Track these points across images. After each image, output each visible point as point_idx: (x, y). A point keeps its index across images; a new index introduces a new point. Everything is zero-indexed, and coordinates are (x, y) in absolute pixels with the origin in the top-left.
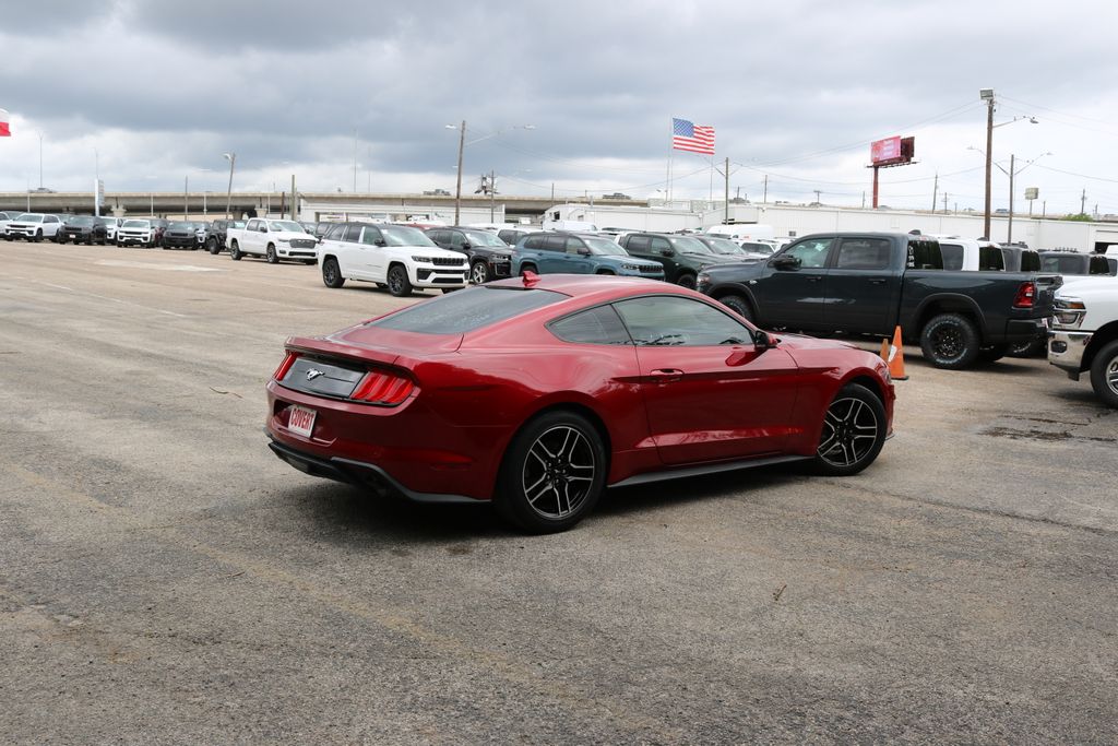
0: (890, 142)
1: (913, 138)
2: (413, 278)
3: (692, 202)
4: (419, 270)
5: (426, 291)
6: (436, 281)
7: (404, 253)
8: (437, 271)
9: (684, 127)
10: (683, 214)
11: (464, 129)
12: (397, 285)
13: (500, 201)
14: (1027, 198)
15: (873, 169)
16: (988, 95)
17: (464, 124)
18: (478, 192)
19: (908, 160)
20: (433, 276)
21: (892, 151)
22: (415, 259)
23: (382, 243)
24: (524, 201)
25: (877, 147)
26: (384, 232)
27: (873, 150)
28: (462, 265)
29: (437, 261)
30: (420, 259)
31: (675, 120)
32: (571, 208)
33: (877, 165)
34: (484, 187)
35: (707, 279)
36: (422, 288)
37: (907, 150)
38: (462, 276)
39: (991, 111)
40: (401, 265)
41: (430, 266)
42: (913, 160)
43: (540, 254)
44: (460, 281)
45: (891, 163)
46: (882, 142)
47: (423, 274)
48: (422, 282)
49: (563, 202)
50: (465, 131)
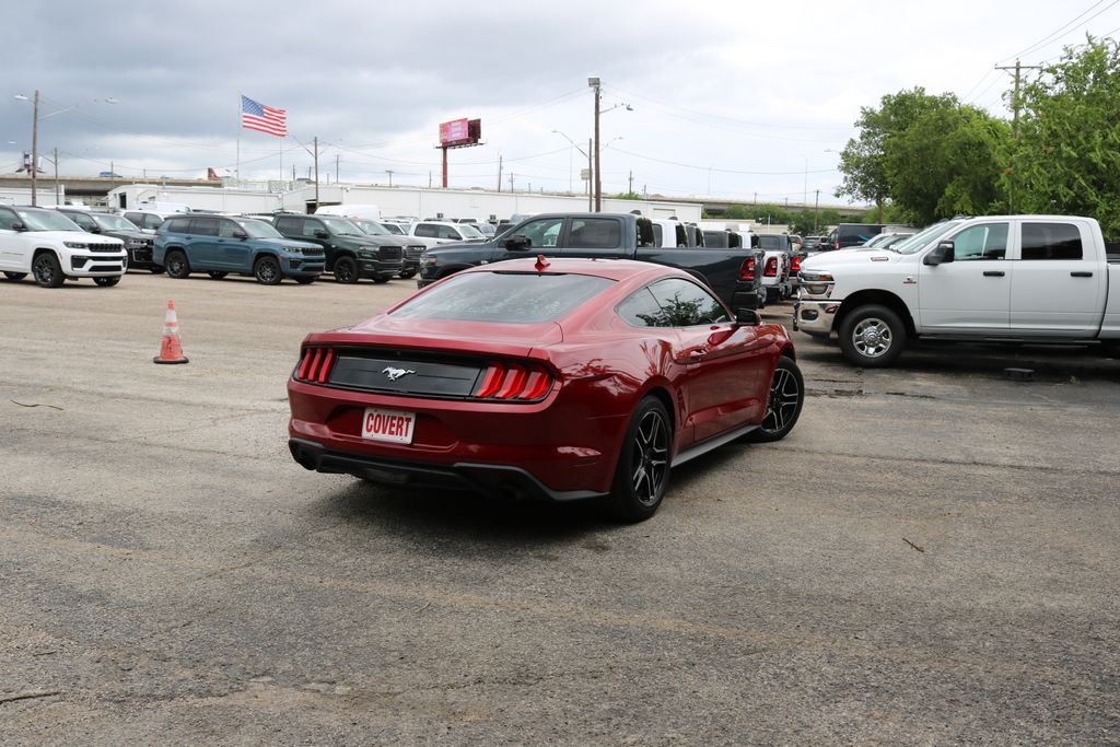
0: (457, 124)
1: (479, 121)
2: (66, 267)
3: (270, 182)
4: (73, 257)
5: (81, 281)
6: (94, 269)
7: (54, 239)
8: (95, 259)
9: (251, 105)
10: (262, 194)
11: (37, 101)
12: (46, 275)
13: (63, 181)
14: (583, 179)
15: (441, 151)
16: (595, 83)
17: (36, 95)
18: (20, 171)
19: (476, 141)
20: (90, 264)
21: (460, 133)
22: (67, 244)
23: (22, 228)
24: (78, 181)
25: (445, 128)
26: (23, 215)
27: (441, 132)
28: (120, 251)
29: (93, 247)
30: (74, 245)
31: (244, 97)
32: (139, 189)
33: (446, 146)
34: (27, 166)
35: (433, 260)
36: (76, 278)
37: (474, 132)
38: (120, 263)
39: (597, 98)
40: (52, 252)
41: (86, 252)
42: (480, 141)
43: (188, 238)
44: (118, 268)
45: (460, 143)
46: (450, 123)
47: (78, 262)
48: (78, 271)
49: (130, 183)
50: (39, 103)
